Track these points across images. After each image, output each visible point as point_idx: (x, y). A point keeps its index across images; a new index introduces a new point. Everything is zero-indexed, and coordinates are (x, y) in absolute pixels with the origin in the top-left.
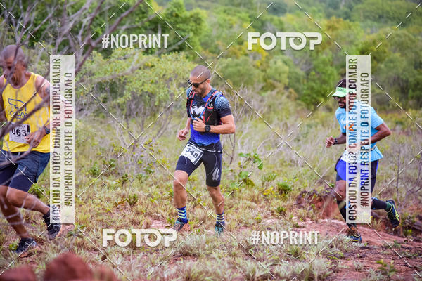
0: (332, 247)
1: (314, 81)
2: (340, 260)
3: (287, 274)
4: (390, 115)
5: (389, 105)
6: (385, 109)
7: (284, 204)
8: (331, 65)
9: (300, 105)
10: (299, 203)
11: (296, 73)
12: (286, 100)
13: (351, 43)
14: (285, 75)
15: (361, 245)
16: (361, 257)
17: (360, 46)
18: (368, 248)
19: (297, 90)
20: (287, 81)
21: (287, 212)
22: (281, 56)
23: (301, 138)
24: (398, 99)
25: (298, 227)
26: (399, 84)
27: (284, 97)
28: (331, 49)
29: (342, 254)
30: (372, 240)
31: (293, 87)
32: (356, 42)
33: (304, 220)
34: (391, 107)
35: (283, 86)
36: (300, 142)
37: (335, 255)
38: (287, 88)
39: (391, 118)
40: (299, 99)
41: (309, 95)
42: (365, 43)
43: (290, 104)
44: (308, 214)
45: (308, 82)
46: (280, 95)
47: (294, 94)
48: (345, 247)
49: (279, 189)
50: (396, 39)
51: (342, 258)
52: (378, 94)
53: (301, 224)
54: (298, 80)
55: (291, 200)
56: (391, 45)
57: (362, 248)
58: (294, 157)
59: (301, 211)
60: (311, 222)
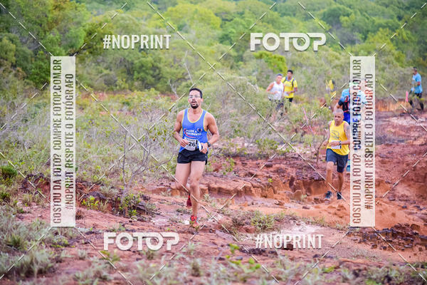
0: (57, 234)
1: (42, 60)
2: (63, 248)
3: (5, 268)
4: (117, 95)
5: (116, 86)
6: (112, 89)
7: (8, 189)
8: (59, 45)
9: (28, 84)
10: (25, 187)
11: (24, 51)
12: (14, 79)
13: (79, 23)
14: (12, 53)
15: (87, 230)
16: (86, 243)
17: (87, 28)
18: (93, 233)
19: (25, 69)
20: (14, 59)
21: (11, 198)
22: (7, 33)
23: (29, 118)
24: (124, 80)
25: (23, 213)
26: (125, 66)
27: (11, 76)
28: (58, 29)
29: (67, 242)
30: (97, 223)
31: (20, 65)
32: (84, 23)
33: (30, 205)
34: (118, 87)
35: (10, 64)
36: (28, 123)
37: (59, 243)
38: (14, 66)
39: (118, 98)
40: (27, 78)
41: (37, 74)
42: (92, 25)
43: (18, 82)
44: (33, 199)
45: (35, 61)
46: (7, 74)
47: (22, 73)
48: (70, 234)
49: (3, 174)
50: (122, 21)
51: (66, 246)
52: (106, 75)
53: (25, 209)
54: (26, 59)
55: (16, 184)
56: (117, 27)
57: (87, 233)
58: (21, 138)
59: (27, 196)
60: (36, 207)
